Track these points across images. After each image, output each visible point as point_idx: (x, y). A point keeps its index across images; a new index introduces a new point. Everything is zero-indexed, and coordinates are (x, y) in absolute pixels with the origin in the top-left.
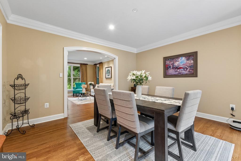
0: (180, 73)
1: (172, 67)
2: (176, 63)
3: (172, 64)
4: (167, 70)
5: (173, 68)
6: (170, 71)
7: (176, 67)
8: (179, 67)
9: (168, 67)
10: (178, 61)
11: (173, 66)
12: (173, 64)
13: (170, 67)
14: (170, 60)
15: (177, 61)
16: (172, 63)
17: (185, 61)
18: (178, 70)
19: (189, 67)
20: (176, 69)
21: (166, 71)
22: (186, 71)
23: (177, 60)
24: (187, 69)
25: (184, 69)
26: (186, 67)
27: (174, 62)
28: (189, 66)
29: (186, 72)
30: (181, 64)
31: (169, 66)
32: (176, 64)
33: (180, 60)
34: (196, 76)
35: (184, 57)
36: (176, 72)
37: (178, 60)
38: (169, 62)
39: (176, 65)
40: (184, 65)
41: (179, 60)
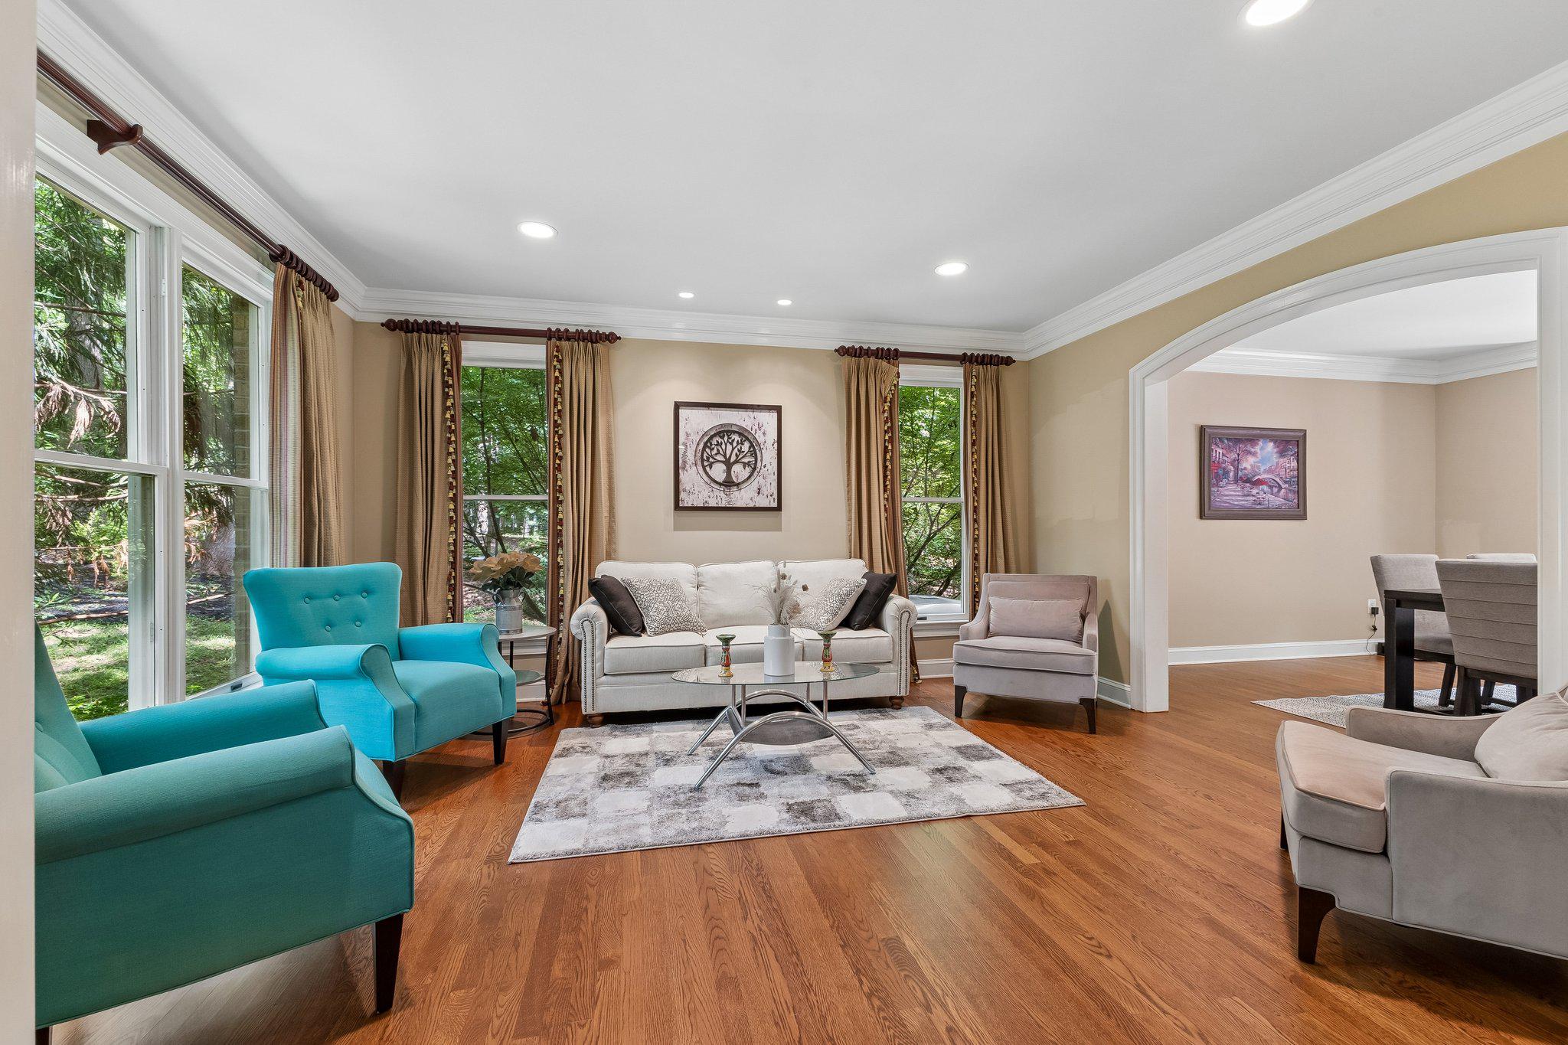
0: (1260, 504)
1: (1232, 474)
2: (1247, 461)
3: (1234, 460)
4: (1217, 485)
5: (1236, 480)
6: (1227, 493)
7: (1246, 475)
8: (1256, 478)
9: (1221, 472)
10: (1254, 454)
11: (1237, 469)
12: (1236, 463)
13: (1226, 473)
14: (1226, 441)
15: (1249, 453)
16: (1234, 456)
17: (1275, 458)
18: (1254, 491)
19: (1286, 482)
20: (1248, 485)
21: (1213, 489)
22: (1276, 495)
23: (1249, 448)
24: (1280, 488)
25: (1271, 487)
26: (1278, 480)
27: (1238, 455)
28: (1286, 478)
29: (1277, 498)
30: (1262, 470)
31: (1224, 469)
32: (1248, 464)
33: (1259, 451)
34: (1303, 516)
35: (1271, 441)
36: (1245, 496)
37: (1253, 450)
38: (1225, 452)
39: (1245, 469)
40: (1270, 471)
41: (1257, 449)
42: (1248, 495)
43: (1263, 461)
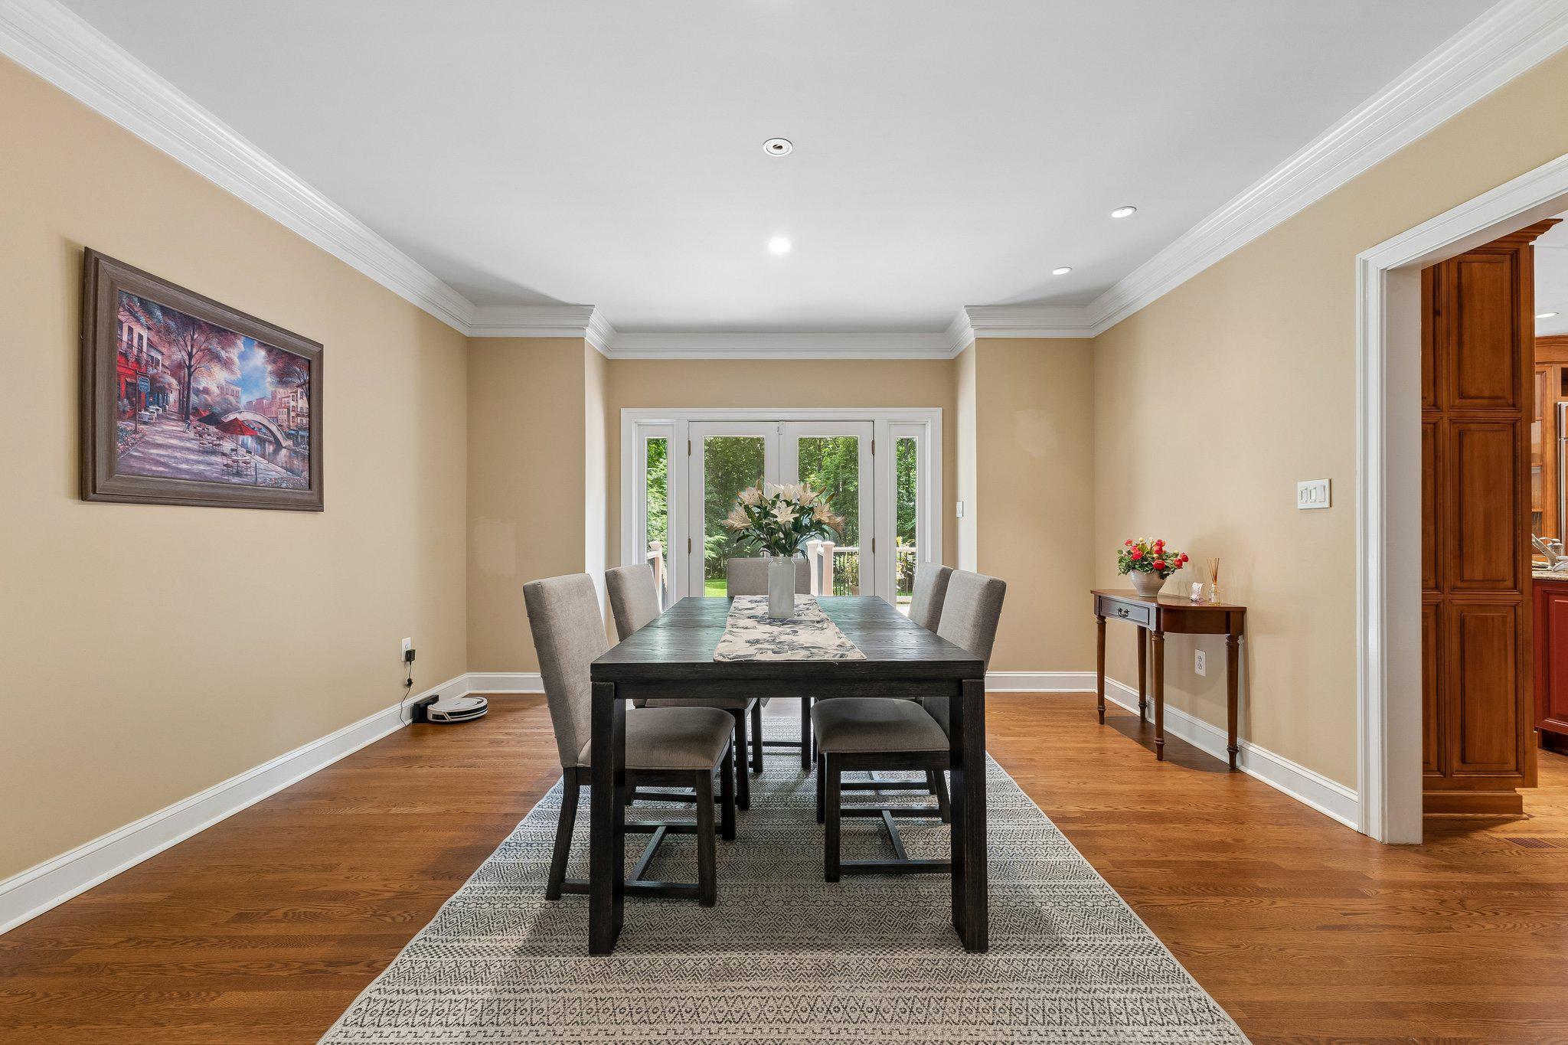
0: (238, 474)
1: (173, 397)
2: (210, 374)
3: (180, 365)
4: (134, 417)
5: (185, 412)
6: (159, 440)
7: (207, 406)
8: (231, 417)
9: (144, 386)
10: (227, 364)
11: (186, 388)
12: (185, 372)
13: (158, 392)
14: (158, 313)
15: (216, 357)
16: (180, 355)
17: (268, 384)
18: (227, 445)
19: (288, 436)
20: (213, 429)
21: (121, 424)
22: (272, 458)
23: (215, 345)
24: (278, 446)
25: (261, 441)
26: (274, 428)
27: (190, 355)
28: (289, 427)
29: (271, 466)
30: (244, 400)
31: (153, 380)
32: (212, 380)
33: (236, 360)
34: (316, 505)
35: (262, 345)
36: (205, 452)
37: (223, 354)
38: (155, 339)
39: (206, 391)
40: (257, 407)
41: (233, 354)
42: (213, 453)
43: (245, 383)
